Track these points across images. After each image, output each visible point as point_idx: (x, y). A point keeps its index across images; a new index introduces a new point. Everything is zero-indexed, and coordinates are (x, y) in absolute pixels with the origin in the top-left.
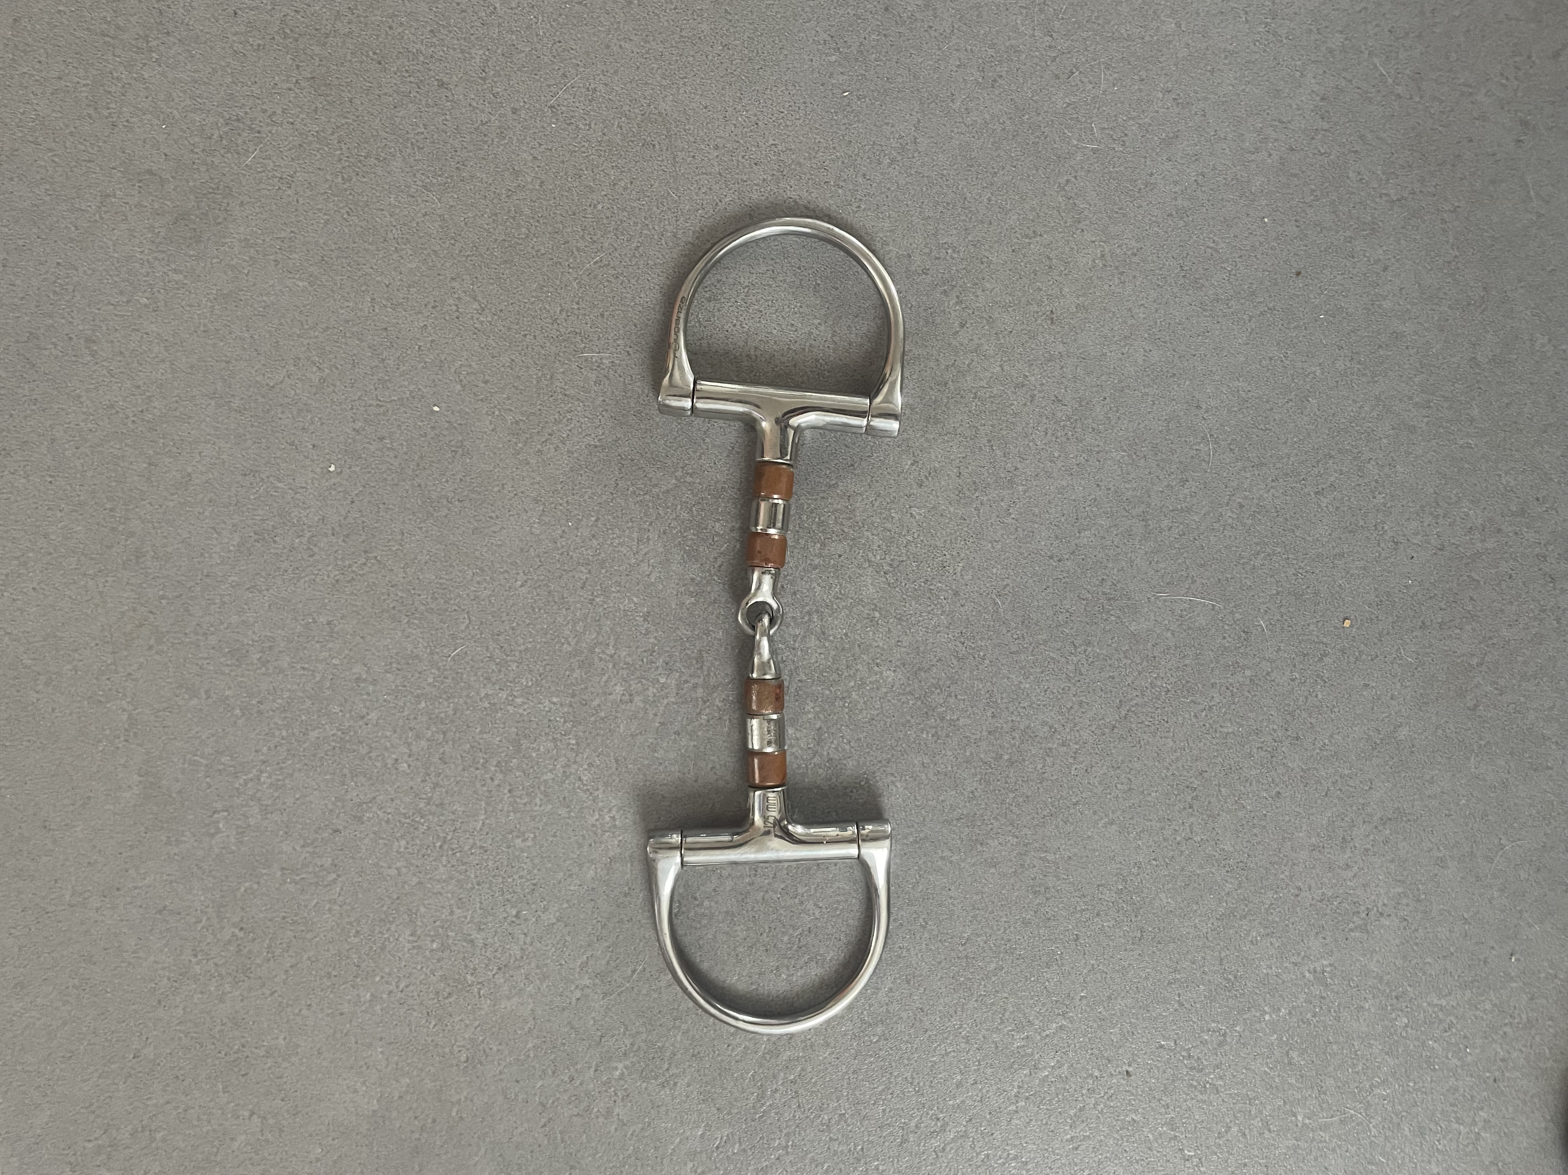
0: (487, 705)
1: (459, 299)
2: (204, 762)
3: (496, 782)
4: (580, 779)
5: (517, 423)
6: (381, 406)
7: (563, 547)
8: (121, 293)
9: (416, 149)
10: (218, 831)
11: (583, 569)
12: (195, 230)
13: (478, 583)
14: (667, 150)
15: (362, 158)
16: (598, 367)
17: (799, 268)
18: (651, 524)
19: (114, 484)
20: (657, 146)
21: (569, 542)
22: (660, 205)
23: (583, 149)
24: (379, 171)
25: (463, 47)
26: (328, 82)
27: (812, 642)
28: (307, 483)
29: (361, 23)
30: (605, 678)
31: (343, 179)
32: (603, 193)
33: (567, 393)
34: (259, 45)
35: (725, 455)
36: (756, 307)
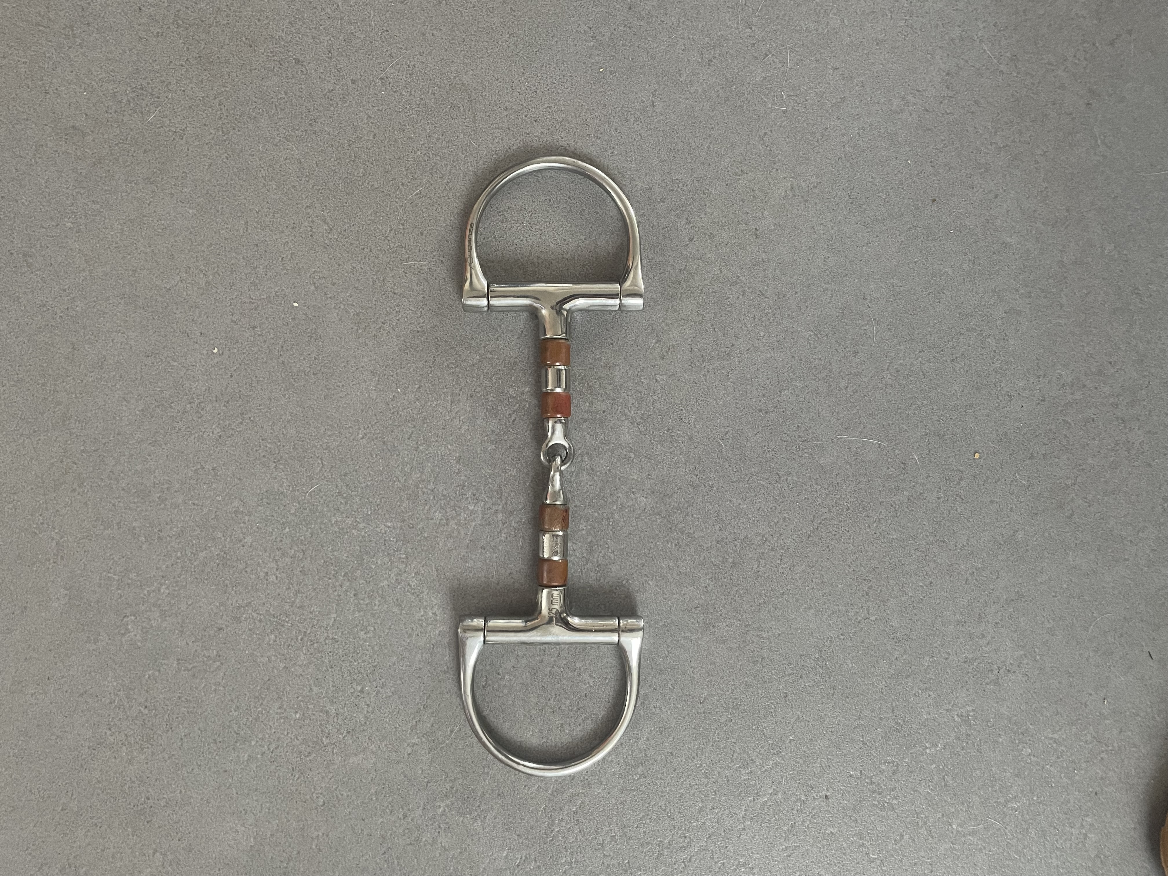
0: (337, 529)
1: (313, 222)
2: (117, 578)
3: (344, 588)
4: (409, 585)
5: (358, 315)
6: (253, 303)
7: (394, 408)
8: (52, 219)
9: (279, 110)
10: (127, 631)
11: (409, 424)
12: (109, 171)
13: (329, 436)
14: (469, 111)
15: (238, 117)
16: (420, 272)
17: (569, 198)
18: (461, 390)
19: (45, 365)
20: (462, 108)
21: (399, 404)
22: (464, 152)
23: (406, 110)
24: (250, 126)
25: (314, 35)
26: (211, 60)
27: (585, 477)
28: (195, 362)
29: (236, 16)
30: (427, 508)
31: (223, 133)
32: (421, 143)
33: (396, 292)
34: (158, 33)
35: (516, 337)
36: (537, 227)
